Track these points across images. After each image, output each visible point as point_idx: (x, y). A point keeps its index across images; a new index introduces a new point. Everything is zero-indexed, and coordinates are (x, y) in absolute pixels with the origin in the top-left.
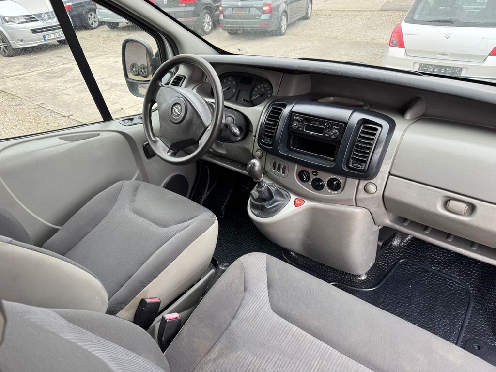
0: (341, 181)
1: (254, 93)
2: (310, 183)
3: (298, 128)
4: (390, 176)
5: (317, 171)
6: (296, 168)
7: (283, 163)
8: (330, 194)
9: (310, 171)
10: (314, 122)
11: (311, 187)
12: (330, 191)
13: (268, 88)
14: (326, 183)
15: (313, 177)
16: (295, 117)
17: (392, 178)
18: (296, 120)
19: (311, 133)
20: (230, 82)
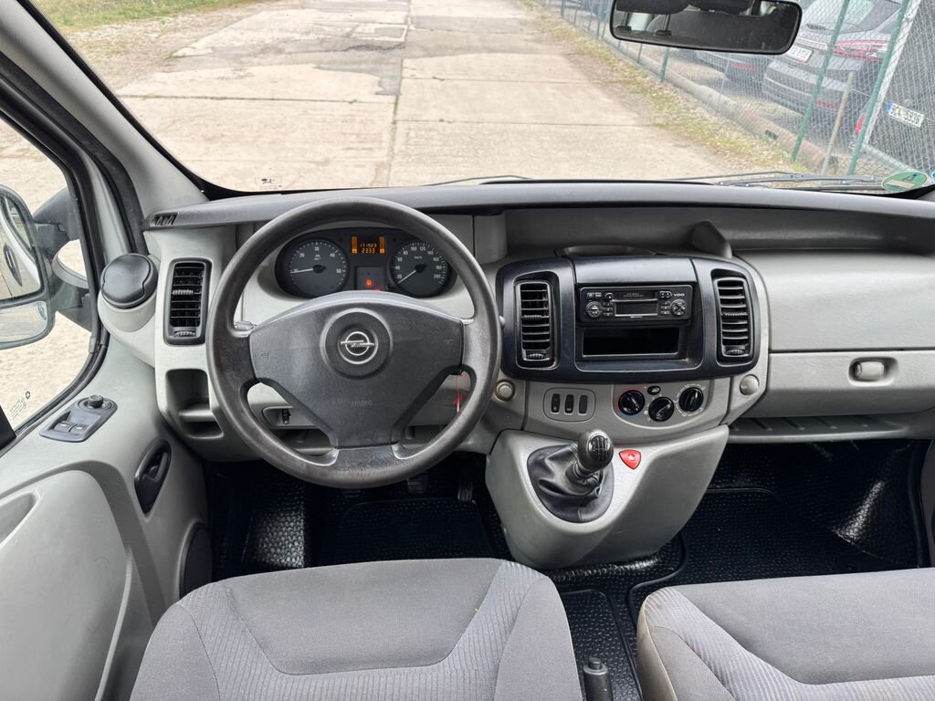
0: (703, 389)
1: (398, 268)
2: (646, 412)
3: (602, 314)
4: (772, 355)
5: (657, 385)
6: (614, 391)
7: (577, 390)
8: (687, 418)
9: (643, 388)
10: (629, 295)
11: (649, 419)
12: (685, 414)
13: (430, 253)
14: (676, 402)
15: (650, 400)
16: (590, 295)
17: (775, 357)
18: (594, 299)
19: (632, 316)
20: (318, 256)
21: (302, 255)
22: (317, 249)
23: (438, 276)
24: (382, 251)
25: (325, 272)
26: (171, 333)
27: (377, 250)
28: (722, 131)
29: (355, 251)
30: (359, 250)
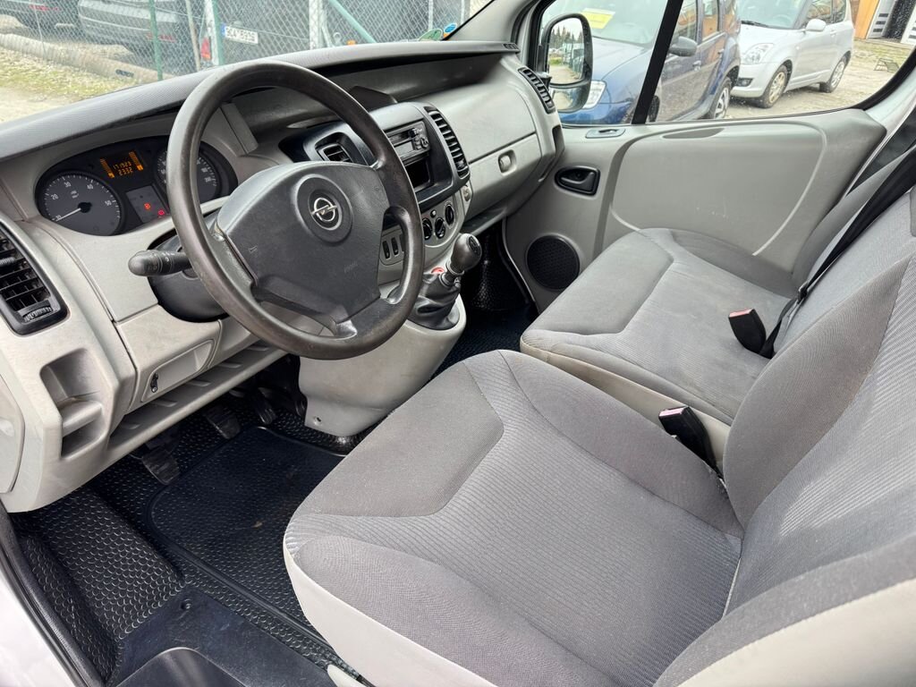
0: (452, 204)
2: (435, 234)
9: (428, 214)
11: (437, 239)
14: (444, 219)
20: (74, 192)
21: (55, 197)
22: (68, 184)
23: (208, 179)
24: (140, 167)
25: (92, 209)
26: (20, 319)
27: (134, 167)
28: (69, 78)
29: (111, 175)
30: (116, 173)
